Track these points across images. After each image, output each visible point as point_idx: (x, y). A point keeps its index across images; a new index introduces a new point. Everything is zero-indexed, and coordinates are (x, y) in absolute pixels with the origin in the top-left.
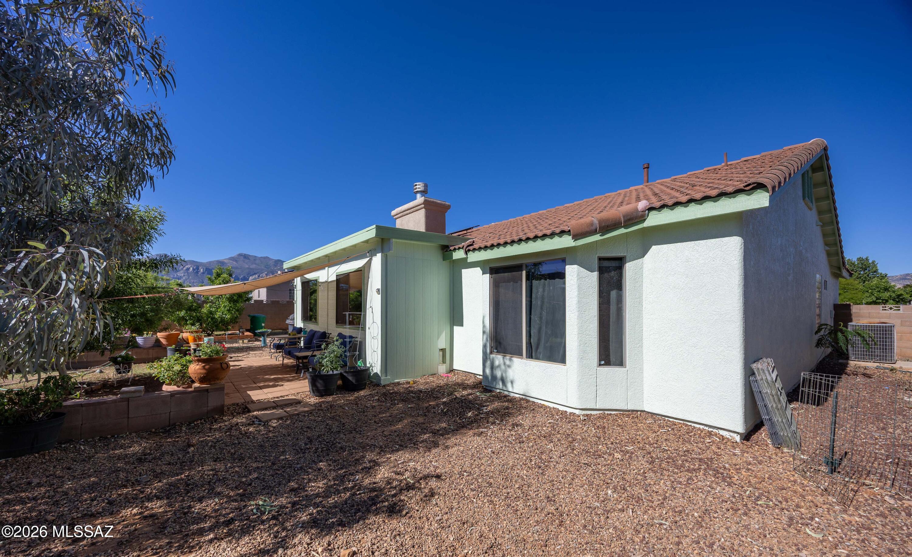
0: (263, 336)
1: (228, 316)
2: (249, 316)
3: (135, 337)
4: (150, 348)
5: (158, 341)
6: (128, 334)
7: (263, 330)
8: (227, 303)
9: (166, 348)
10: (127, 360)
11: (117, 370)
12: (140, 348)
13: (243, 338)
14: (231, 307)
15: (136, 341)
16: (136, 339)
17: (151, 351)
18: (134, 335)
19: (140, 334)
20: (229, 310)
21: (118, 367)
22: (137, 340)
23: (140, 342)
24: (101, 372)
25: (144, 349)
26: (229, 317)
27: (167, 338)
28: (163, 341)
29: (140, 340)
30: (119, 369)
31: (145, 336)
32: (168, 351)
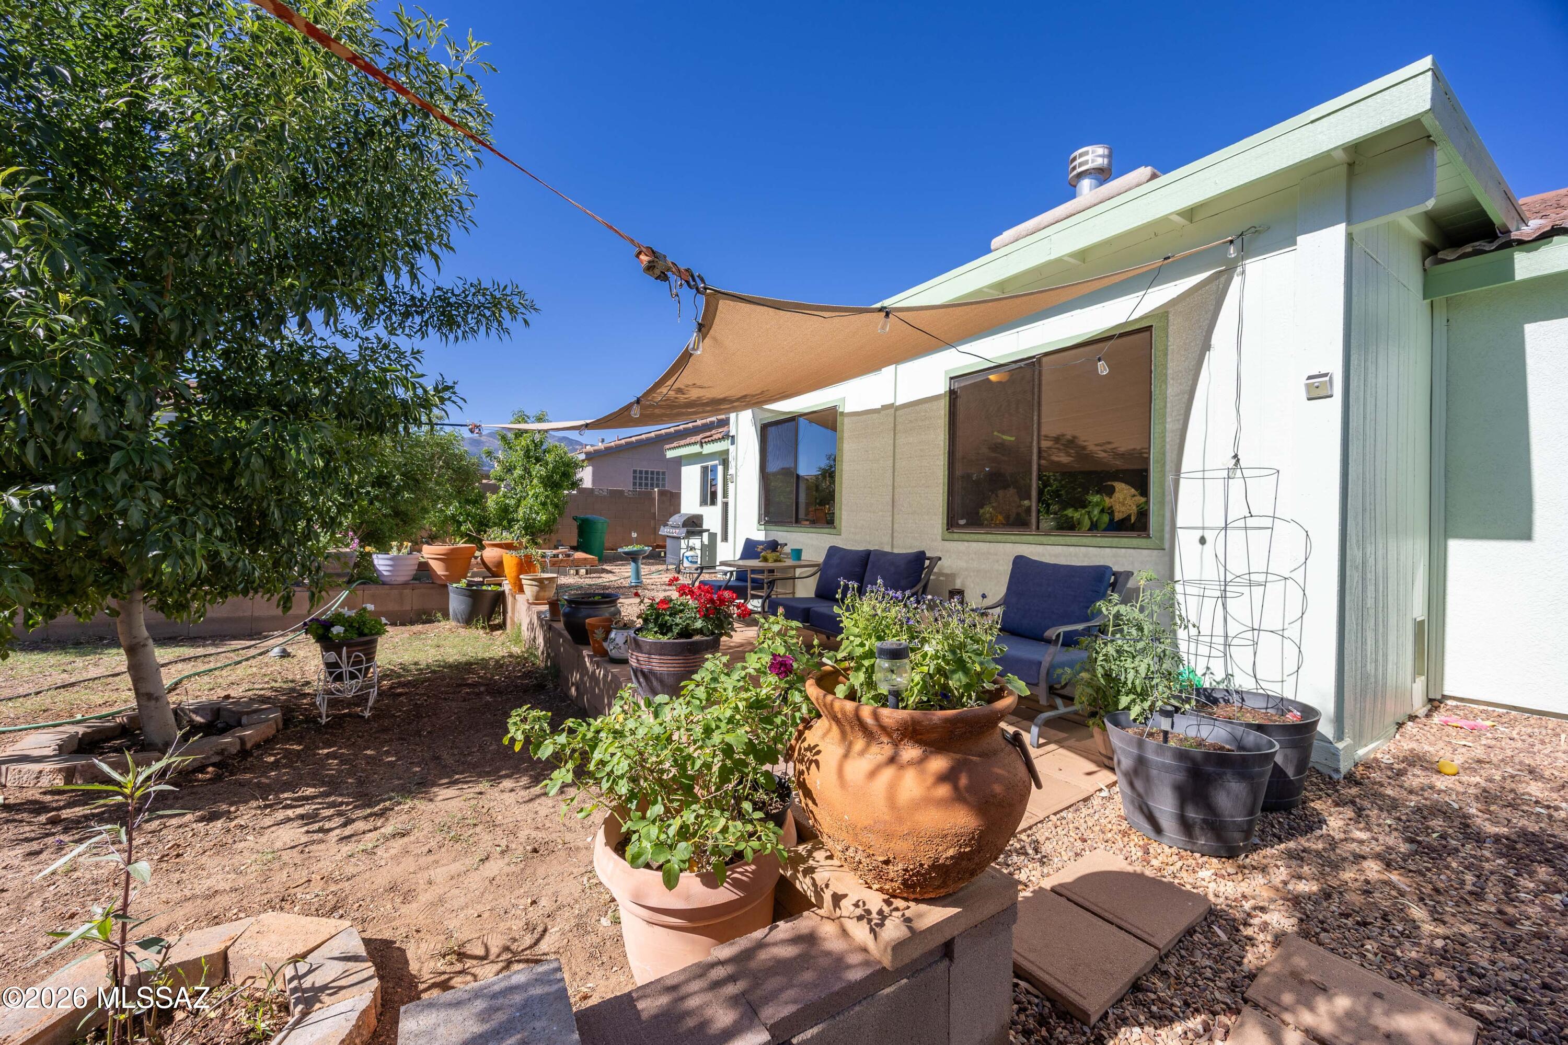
0: (635, 560)
1: (542, 517)
2: (575, 519)
3: (369, 554)
4: (405, 584)
5: (424, 567)
6: (353, 547)
7: (636, 548)
8: (540, 489)
9: (446, 586)
10: (361, 634)
11: (331, 666)
12: (384, 584)
13: (577, 564)
14: (547, 497)
15: (374, 566)
16: (371, 563)
17: (407, 592)
18: (368, 549)
19: (383, 548)
20: (544, 504)
21: (332, 656)
22: (376, 562)
23: (381, 568)
24: (285, 654)
25: (391, 586)
26: (544, 518)
27: (448, 559)
28: (439, 568)
29: (381, 562)
30: (335, 665)
31: (394, 552)
32: (452, 595)
